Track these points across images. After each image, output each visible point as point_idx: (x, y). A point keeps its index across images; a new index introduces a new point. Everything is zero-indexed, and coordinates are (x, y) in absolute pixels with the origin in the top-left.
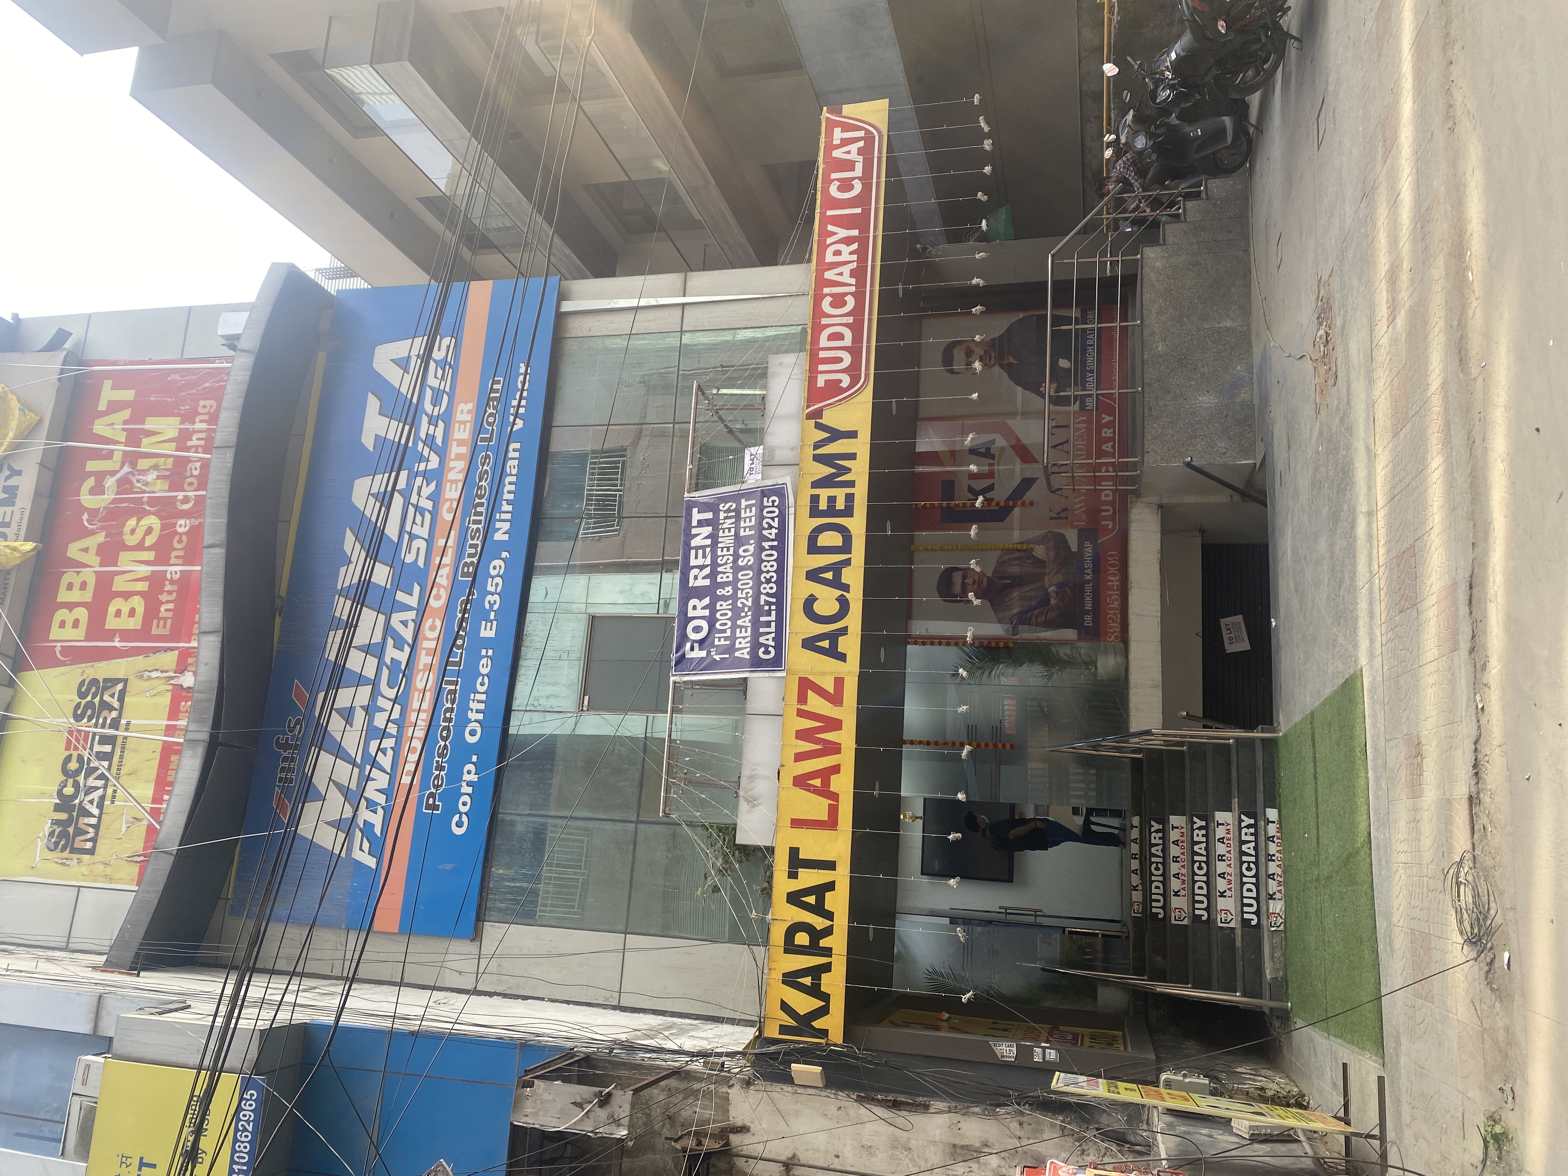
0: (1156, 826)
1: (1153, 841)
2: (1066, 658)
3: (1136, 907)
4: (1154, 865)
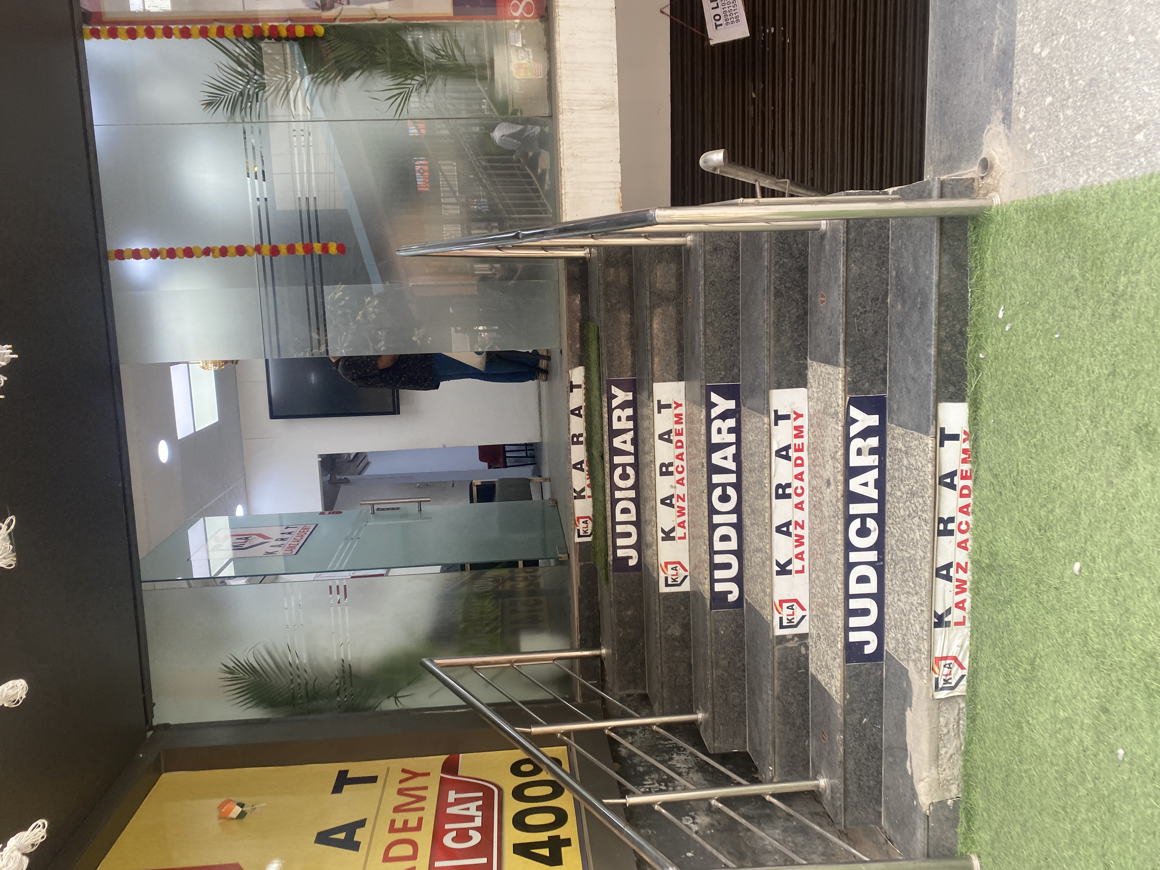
0: (621, 396)
1: (616, 425)
2: (432, 56)
4: (619, 471)
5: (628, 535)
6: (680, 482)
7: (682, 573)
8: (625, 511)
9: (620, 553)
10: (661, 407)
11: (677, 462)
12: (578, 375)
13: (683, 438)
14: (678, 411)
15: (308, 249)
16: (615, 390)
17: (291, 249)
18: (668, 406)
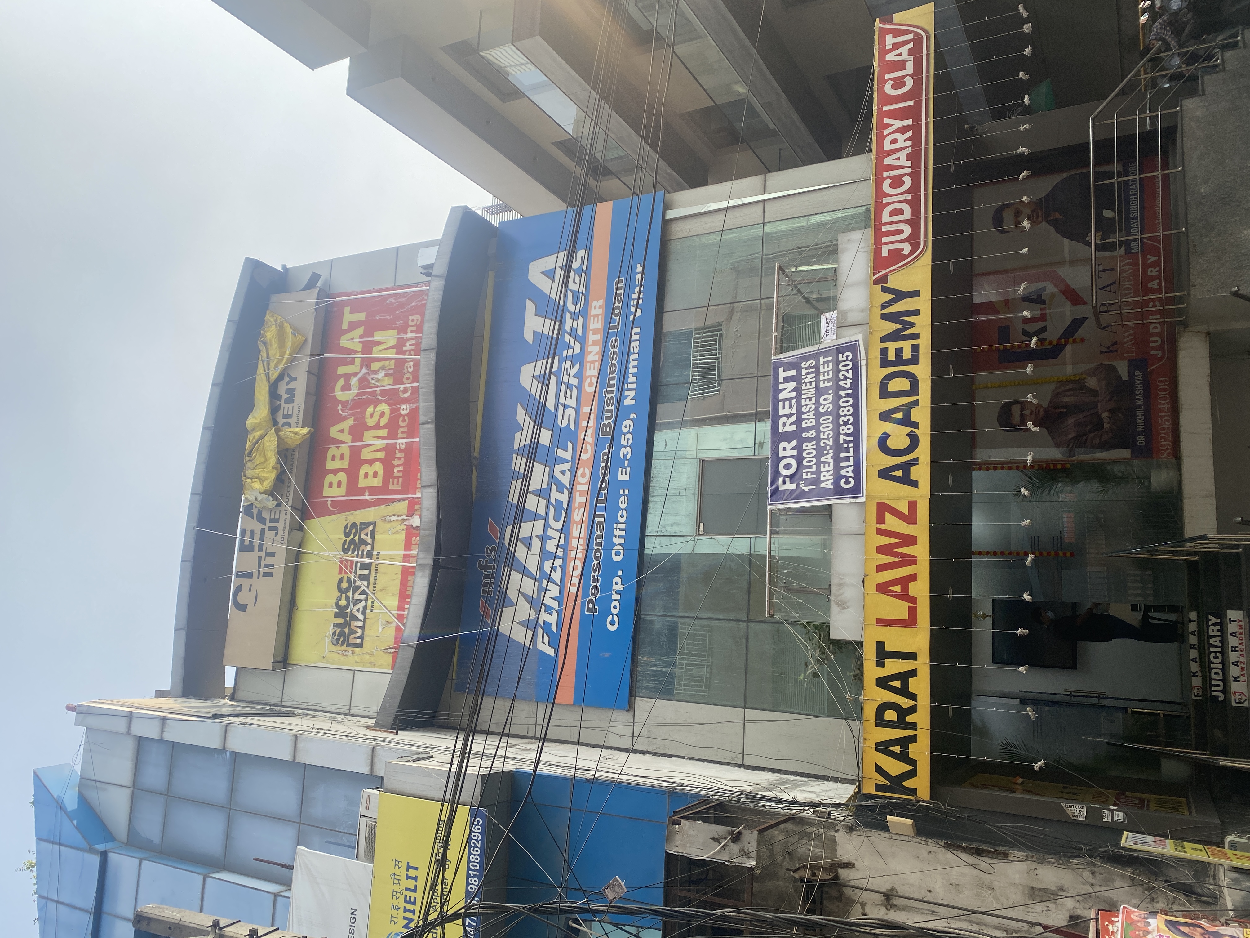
0: (1213, 620)
1: (1211, 633)
2: (1120, 474)
3: (1196, 691)
4: (1212, 655)
5: (1218, 686)
6: (1241, 655)
7: (1244, 698)
8: (1216, 674)
9: (1214, 694)
10: (1231, 621)
11: (1240, 646)
12: (1193, 615)
13: (1243, 636)
14: (1240, 623)
15: (1057, 554)
16: (1210, 617)
17: (1049, 554)
18: (1235, 621)
